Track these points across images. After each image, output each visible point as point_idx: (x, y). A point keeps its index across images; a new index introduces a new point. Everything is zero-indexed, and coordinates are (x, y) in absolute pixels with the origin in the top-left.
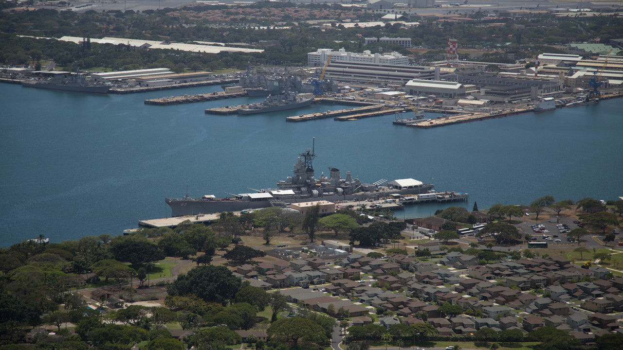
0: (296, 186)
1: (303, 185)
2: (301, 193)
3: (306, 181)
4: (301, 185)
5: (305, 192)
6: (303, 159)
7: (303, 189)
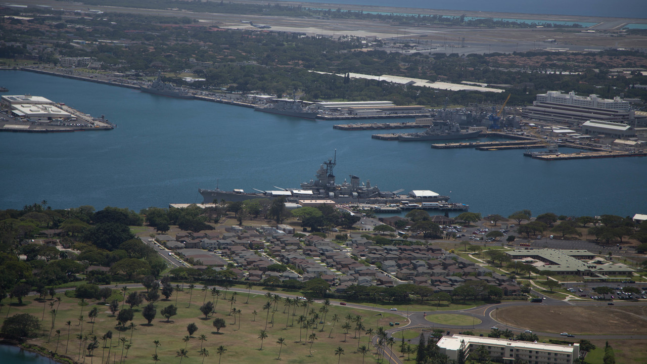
0: (316, 188)
1: (322, 188)
2: (319, 194)
3: (326, 185)
4: (320, 188)
5: (322, 193)
6: (325, 167)
7: (321, 191)
